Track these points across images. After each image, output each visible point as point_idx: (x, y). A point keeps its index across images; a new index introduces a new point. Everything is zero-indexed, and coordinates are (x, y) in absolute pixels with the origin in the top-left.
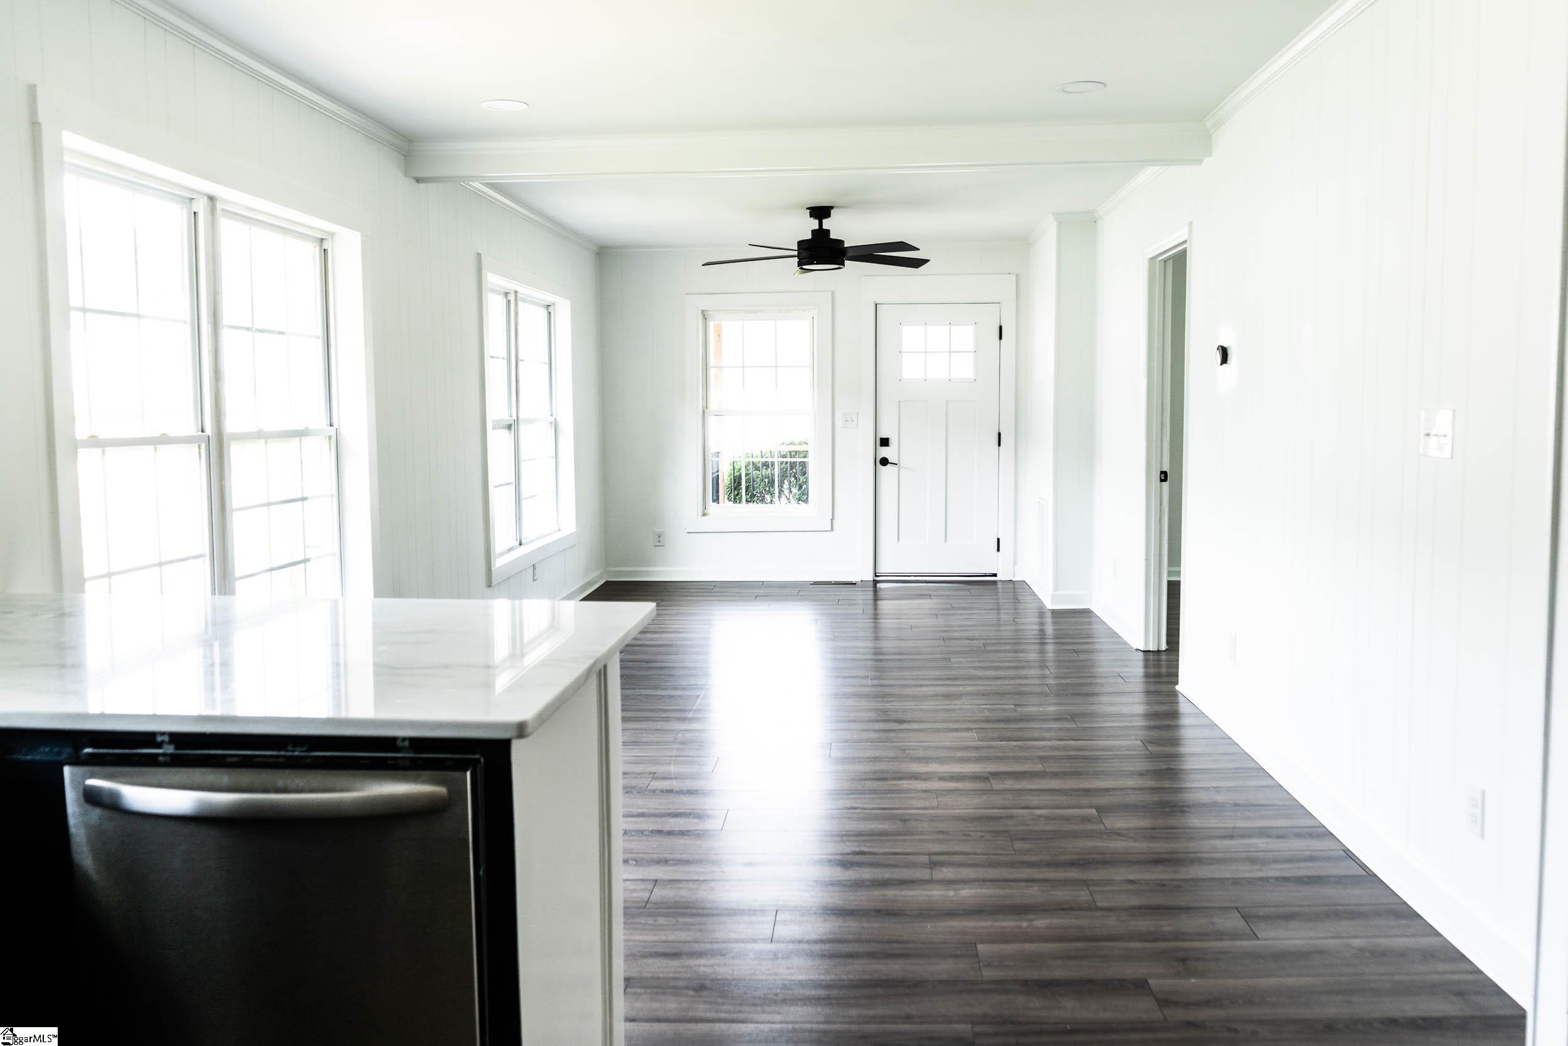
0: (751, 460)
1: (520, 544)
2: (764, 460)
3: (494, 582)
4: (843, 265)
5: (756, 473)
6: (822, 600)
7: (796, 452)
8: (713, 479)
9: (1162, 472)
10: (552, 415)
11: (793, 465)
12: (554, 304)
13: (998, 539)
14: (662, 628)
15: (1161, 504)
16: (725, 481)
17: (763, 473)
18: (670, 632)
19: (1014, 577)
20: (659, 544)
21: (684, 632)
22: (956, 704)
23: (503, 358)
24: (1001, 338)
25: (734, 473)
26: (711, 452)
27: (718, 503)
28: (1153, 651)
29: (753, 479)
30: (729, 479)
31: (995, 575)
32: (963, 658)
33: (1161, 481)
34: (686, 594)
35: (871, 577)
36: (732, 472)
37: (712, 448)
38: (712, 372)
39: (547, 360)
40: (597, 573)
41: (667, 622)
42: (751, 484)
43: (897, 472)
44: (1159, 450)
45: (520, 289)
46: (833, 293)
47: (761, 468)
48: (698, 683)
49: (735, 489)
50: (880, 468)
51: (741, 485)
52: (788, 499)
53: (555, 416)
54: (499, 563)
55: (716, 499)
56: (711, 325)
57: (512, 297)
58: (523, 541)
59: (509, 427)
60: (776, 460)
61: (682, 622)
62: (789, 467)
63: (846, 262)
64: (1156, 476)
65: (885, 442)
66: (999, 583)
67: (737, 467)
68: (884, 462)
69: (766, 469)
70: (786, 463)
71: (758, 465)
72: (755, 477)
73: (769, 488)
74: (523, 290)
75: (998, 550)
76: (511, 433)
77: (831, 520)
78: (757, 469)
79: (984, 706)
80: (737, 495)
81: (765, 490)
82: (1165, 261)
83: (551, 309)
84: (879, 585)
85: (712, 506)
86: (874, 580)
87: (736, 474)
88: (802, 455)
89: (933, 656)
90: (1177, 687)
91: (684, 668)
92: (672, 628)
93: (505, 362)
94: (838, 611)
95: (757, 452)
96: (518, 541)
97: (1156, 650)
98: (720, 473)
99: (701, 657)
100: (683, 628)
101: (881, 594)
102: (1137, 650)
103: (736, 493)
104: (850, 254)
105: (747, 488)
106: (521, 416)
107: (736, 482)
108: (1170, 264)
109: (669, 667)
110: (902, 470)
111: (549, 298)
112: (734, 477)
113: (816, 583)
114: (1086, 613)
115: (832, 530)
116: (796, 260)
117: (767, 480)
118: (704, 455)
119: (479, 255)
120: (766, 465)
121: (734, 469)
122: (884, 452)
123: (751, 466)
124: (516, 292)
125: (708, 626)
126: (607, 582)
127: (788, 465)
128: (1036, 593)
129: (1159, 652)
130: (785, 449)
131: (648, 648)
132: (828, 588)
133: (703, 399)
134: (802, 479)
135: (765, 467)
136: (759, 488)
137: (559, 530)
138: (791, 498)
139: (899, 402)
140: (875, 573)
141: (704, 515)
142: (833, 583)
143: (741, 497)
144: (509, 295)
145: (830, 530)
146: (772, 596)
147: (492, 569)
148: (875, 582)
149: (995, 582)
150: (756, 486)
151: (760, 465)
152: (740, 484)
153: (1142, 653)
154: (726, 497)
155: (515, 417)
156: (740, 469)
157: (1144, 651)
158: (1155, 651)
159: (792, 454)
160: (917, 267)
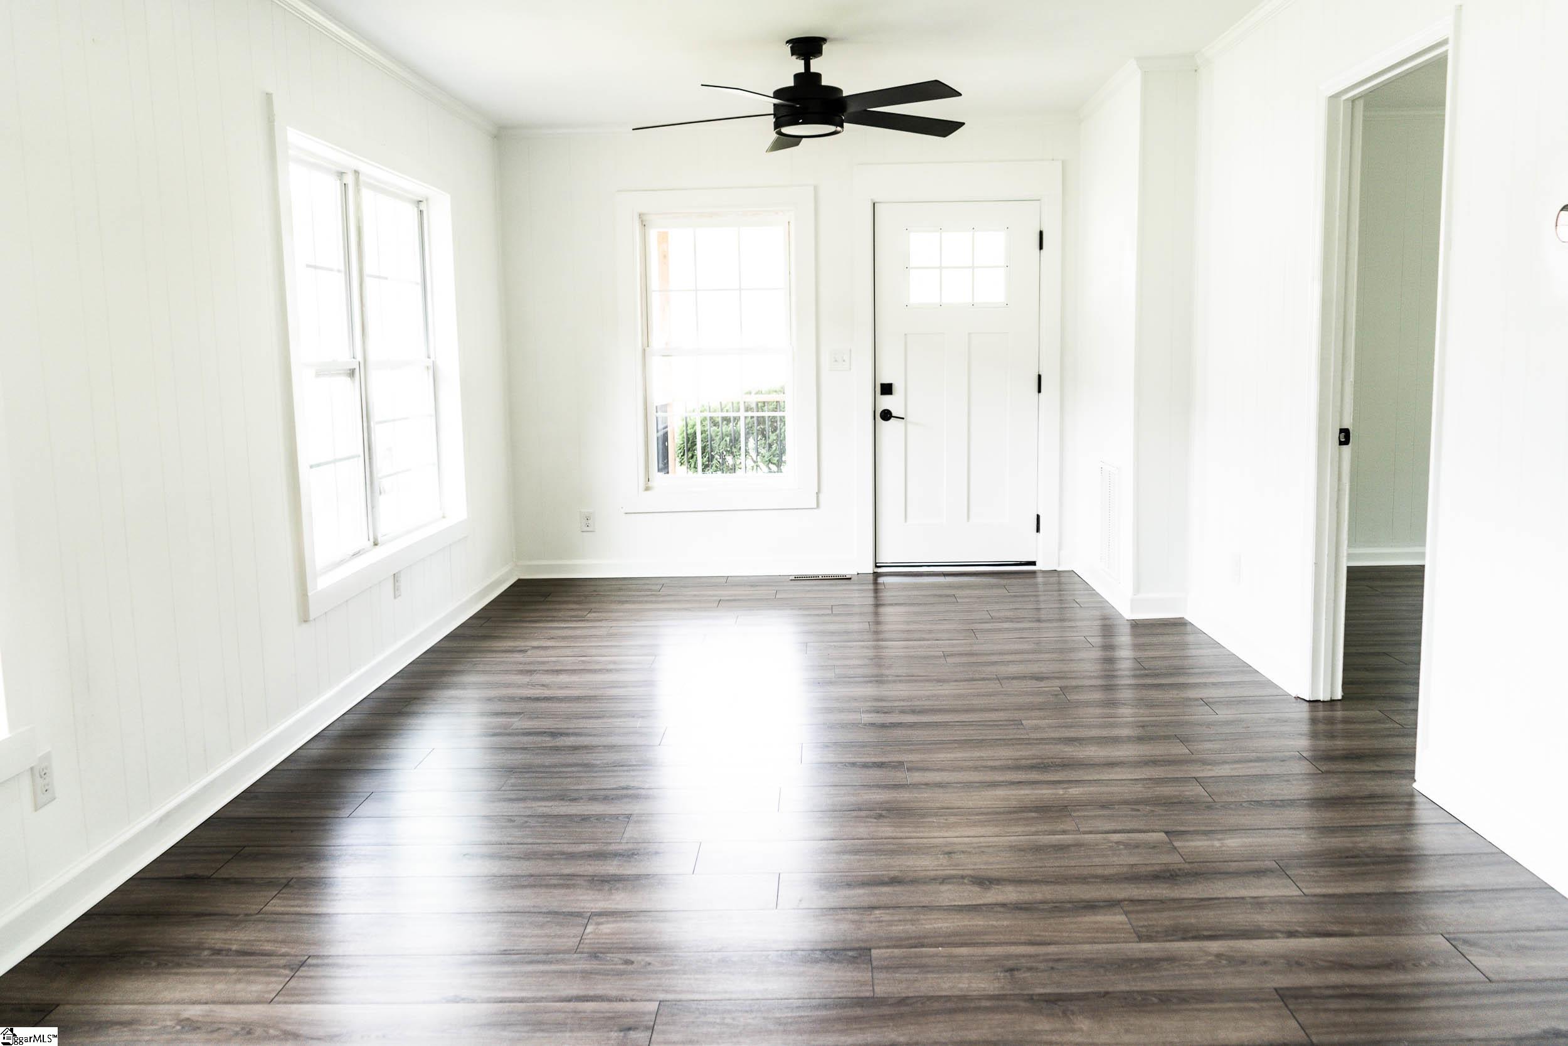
0: (708, 415)
1: (376, 544)
2: (725, 414)
3: (312, 615)
4: (842, 126)
5: (714, 431)
6: (807, 608)
7: (764, 403)
8: (658, 438)
9: (1342, 431)
10: (429, 357)
11: (761, 421)
12: (427, 200)
13: (1038, 516)
14: (583, 662)
15: (1340, 479)
16: (676, 441)
17: (724, 430)
18: (595, 671)
19: (1059, 565)
20: (588, 529)
21: (617, 670)
22: (1064, 832)
23: (339, 271)
24: (1041, 247)
25: (687, 430)
26: (655, 404)
27: (668, 473)
28: (1324, 702)
29: (711, 437)
30: (681, 437)
31: (1033, 563)
32: (1041, 718)
33: (1341, 443)
34: (624, 599)
35: (869, 569)
36: (685, 428)
37: (657, 399)
38: (656, 300)
39: (419, 280)
40: (505, 570)
41: (594, 651)
42: (709, 443)
43: (904, 428)
44: (1339, 396)
45: (363, 168)
46: (816, 188)
47: (720, 422)
48: (632, 784)
49: (689, 450)
50: (881, 423)
51: (696, 445)
52: (754, 462)
53: (433, 358)
54: (322, 584)
55: (664, 467)
56: (653, 234)
57: (349, 179)
58: (380, 540)
59: (352, 373)
60: (742, 414)
61: (614, 650)
62: (755, 422)
63: (845, 125)
64: (1333, 436)
65: (887, 389)
66: (1039, 575)
67: (690, 423)
68: (886, 415)
69: (727, 425)
70: (752, 417)
71: (717, 420)
72: (713, 434)
73: (731, 448)
74: (368, 169)
75: (1038, 530)
76: (354, 382)
77: (817, 493)
78: (715, 424)
79: (1116, 837)
80: (692, 457)
81: (727, 451)
82: (1353, 100)
83: (423, 207)
84: (881, 580)
85: (658, 478)
86: (874, 573)
87: (689, 431)
88: (771, 407)
89: (994, 716)
90: (1415, 785)
91: (611, 747)
92: (598, 663)
93: (341, 278)
94: (832, 627)
95: (715, 405)
96: (372, 540)
97: (1329, 699)
98: (669, 429)
99: (639, 723)
100: (615, 663)
101: (887, 596)
102: (1297, 698)
103: (690, 455)
104: (852, 109)
105: (704, 449)
106: (372, 357)
107: (690, 443)
108: (1360, 105)
109: (586, 747)
110: (909, 427)
111: (419, 189)
112: (687, 434)
113: (798, 578)
114: (1178, 625)
115: (818, 506)
116: (772, 119)
117: (728, 439)
118: (646, 409)
119: (269, 96)
120: (727, 420)
121: (687, 426)
122: (886, 402)
123: (708, 422)
124: (356, 172)
125: (652, 658)
126: (519, 580)
127: (755, 419)
128: (1098, 590)
129: (1332, 701)
130: (753, 400)
131: (557, 705)
132: (816, 585)
133: (642, 335)
134: (773, 437)
135: (725, 422)
136: (719, 446)
137: (444, 517)
138: (759, 460)
139: (906, 335)
140: (876, 563)
141: (647, 489)
142: (820, 577)
143: (696, 460)
144: (345, 176)
145: (815, 507)
146: (739, 600)
147: (309, 594)
148: (876, 575)
149: (1034, 573)
150: (714, 445)
151: (720, 420)
152: (694, 444)
153: (1308, 704)
154: (678, 460)
155: (360, 358)
156: (694, 425)
157: (1309, 701)
158: (1327, 701)
159: (760, 406)
160: (944, 135)
